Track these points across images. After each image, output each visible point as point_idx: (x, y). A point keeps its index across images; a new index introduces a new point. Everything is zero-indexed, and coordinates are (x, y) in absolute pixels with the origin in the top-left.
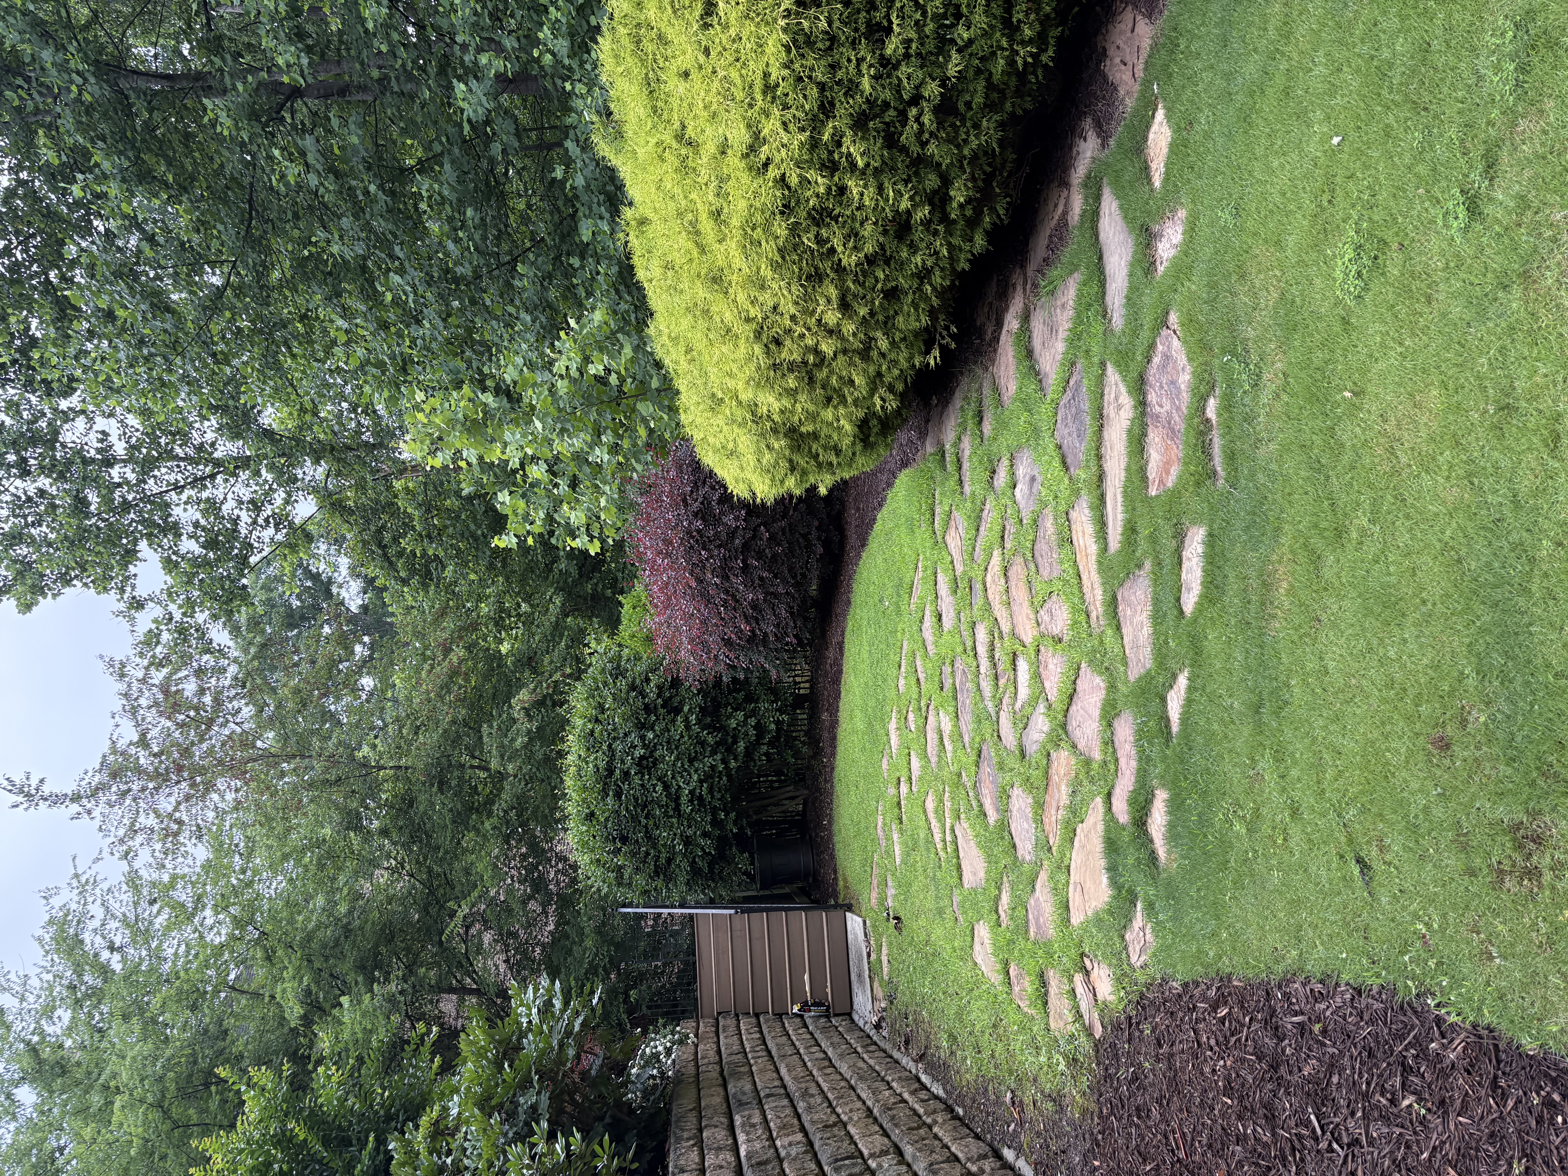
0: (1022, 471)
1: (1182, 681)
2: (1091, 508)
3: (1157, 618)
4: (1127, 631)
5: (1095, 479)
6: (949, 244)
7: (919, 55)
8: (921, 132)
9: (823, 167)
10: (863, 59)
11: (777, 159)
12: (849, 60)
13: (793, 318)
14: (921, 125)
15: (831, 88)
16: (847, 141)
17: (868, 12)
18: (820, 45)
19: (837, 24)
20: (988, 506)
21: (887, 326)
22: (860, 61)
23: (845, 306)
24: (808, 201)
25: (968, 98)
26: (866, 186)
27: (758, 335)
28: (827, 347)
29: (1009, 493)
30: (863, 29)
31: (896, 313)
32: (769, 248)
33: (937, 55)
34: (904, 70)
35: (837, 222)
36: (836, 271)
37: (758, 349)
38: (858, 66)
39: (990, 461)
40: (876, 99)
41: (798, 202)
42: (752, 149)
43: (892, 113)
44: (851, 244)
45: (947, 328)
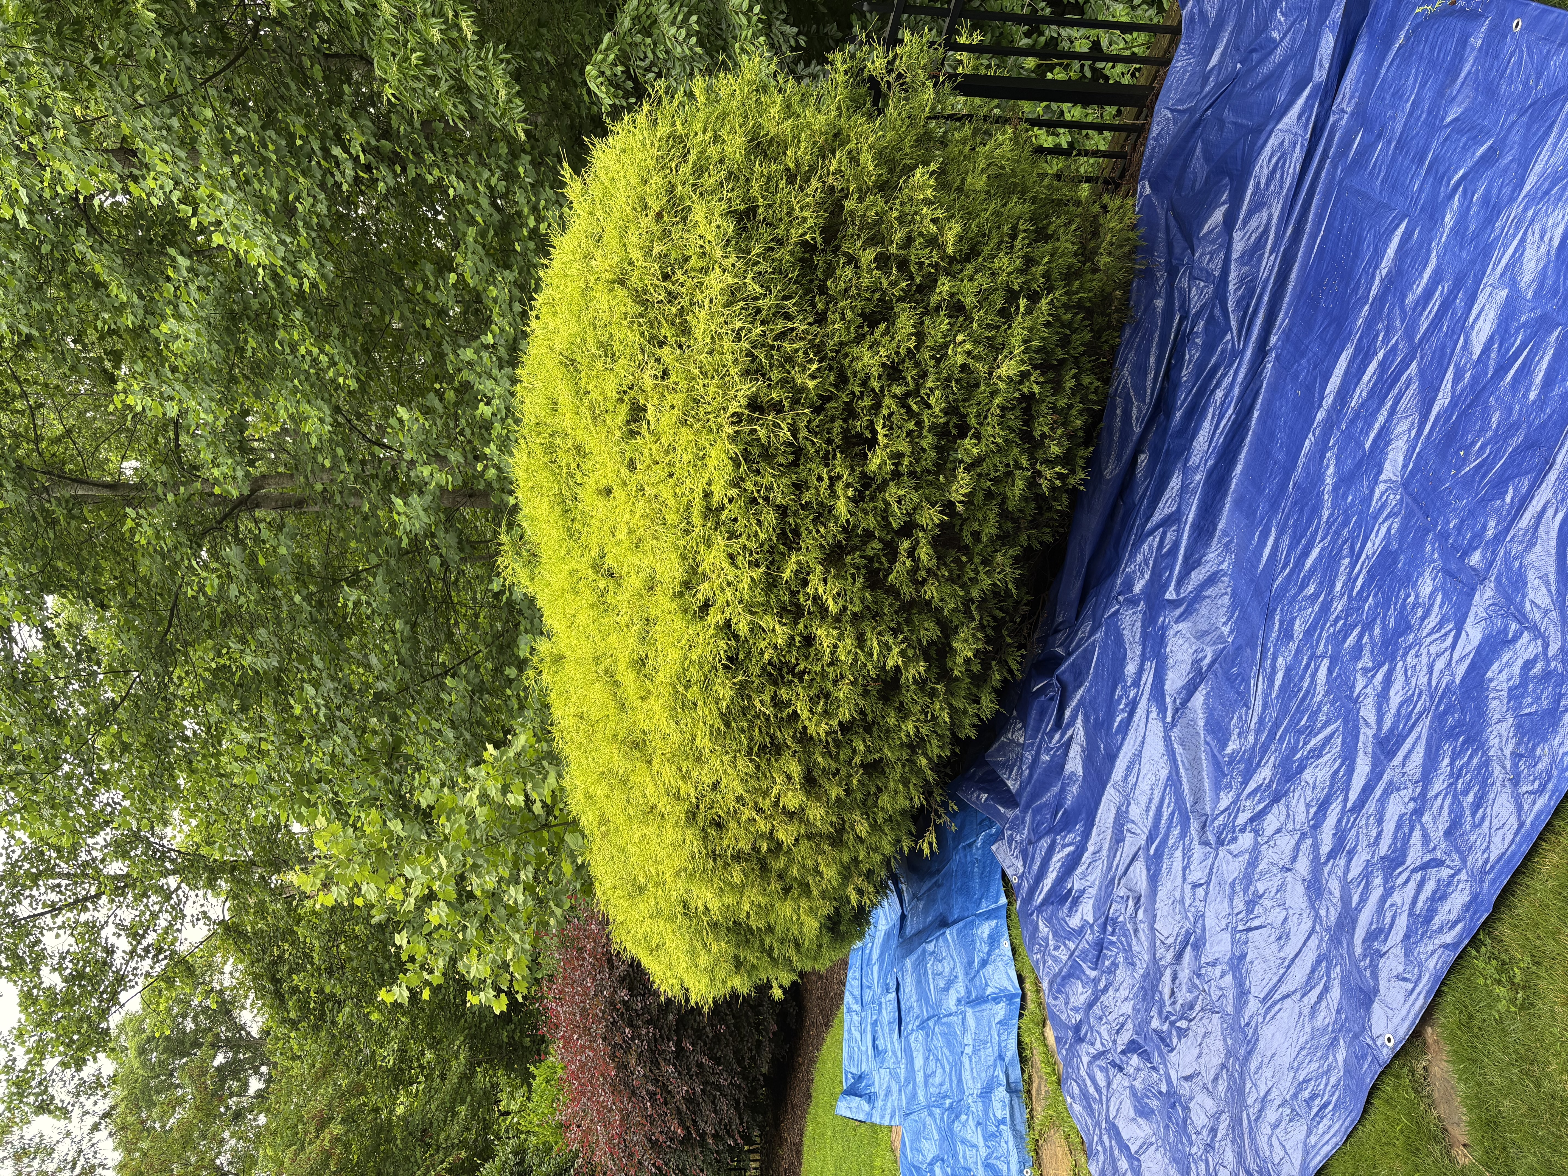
6: (951, 706)
7: (912, 474)
8: (915, 570)
9: (782, 611)
10: (839, 477)
11: (720, 600)
12: (820, 479)
13: (739, 799)
14: (916, 560)
15: (796, 514)
16: (814, 580)
17: (845, 421)
18: (781, 459)
19: (803, 433)
21: (868, 806)
22: (833, 480)
23: (810, 782)
24: (762, 653)
25: (976, 527)
26: (840, 637)
27: (692, 815)
28: (785, 835)
30: (838, 441)
31: (880, 790)
32: (708, 712)
33: (937, 474)
34: (893, 492)
35: (801, 680)
36: (799, 741)
37: (691, 835)
38: (831, 486)
40: (856, 527)
41: (748, 654)
42: (687, 585)
43: (876, 545)
44: (820, 709)
45: (944, 805)
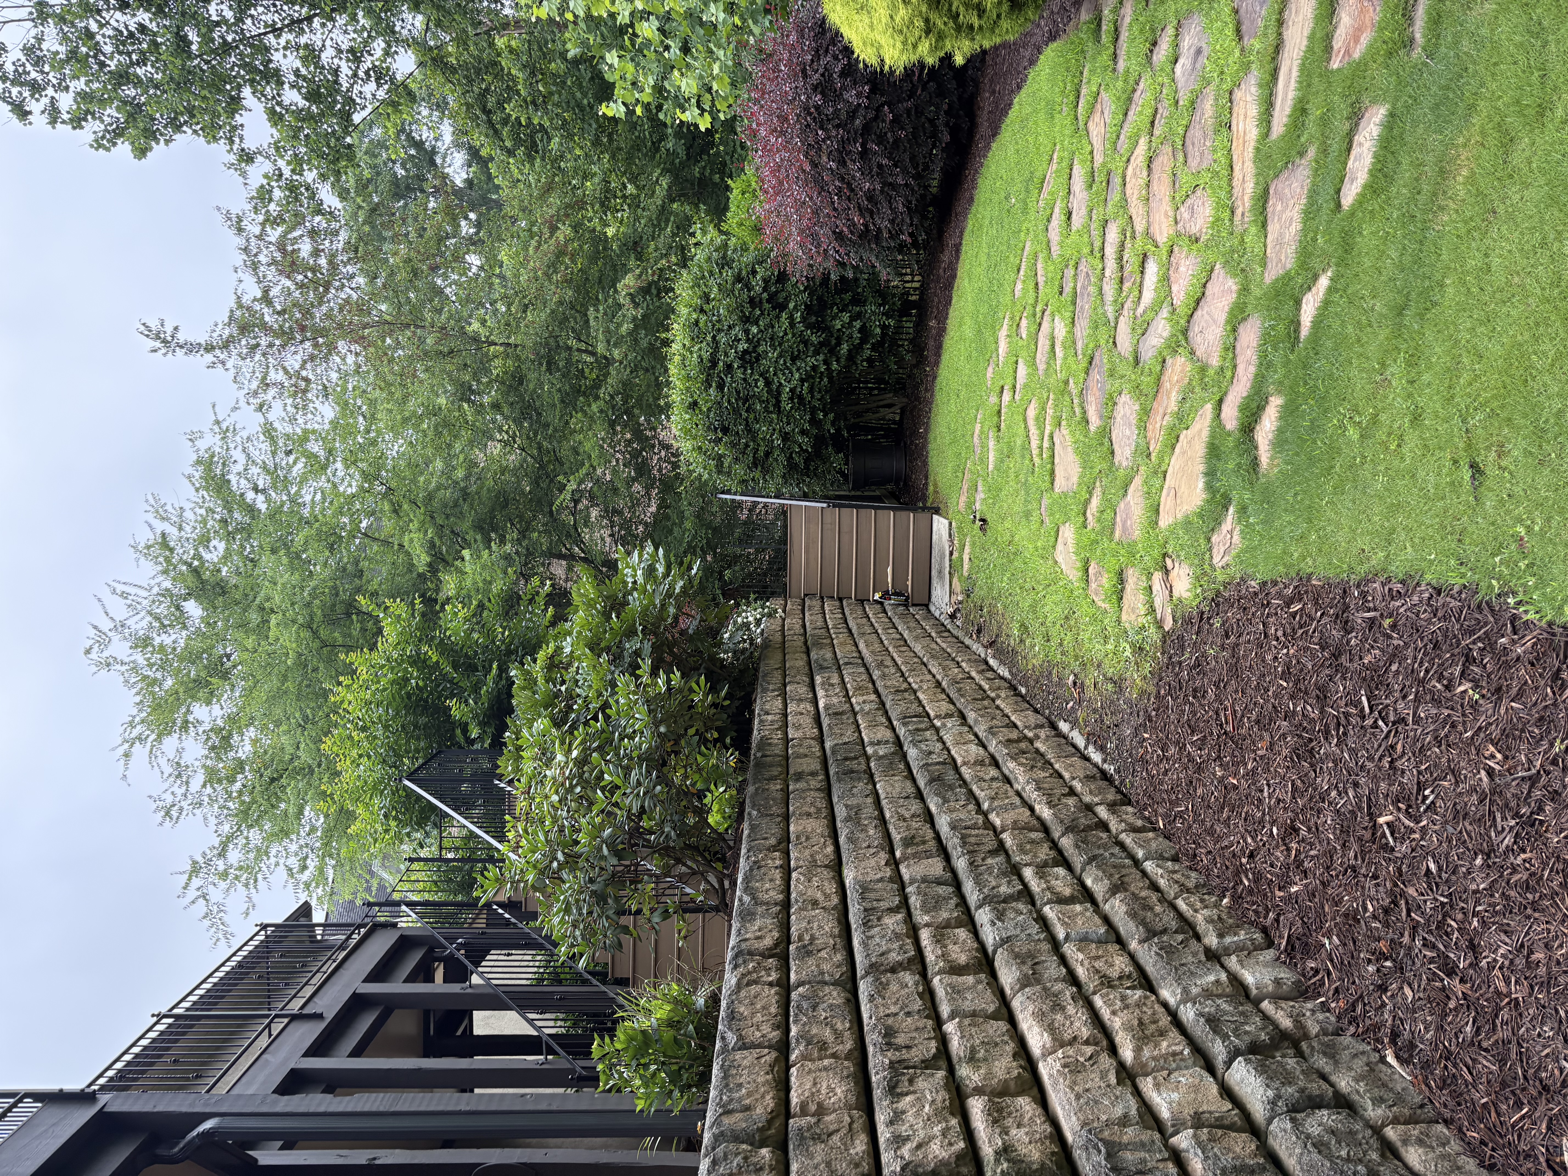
0: (1188, 42)
1: (1324, 282)
2: (1260, 86)
3: (1310, 214)
4: (1273, 228)
5: (1271, 50)
20: (1142, 85)
29: (1168, 69)
39: (1153, 30)
